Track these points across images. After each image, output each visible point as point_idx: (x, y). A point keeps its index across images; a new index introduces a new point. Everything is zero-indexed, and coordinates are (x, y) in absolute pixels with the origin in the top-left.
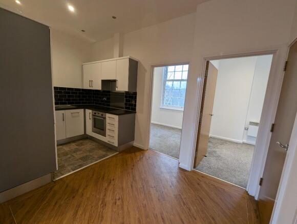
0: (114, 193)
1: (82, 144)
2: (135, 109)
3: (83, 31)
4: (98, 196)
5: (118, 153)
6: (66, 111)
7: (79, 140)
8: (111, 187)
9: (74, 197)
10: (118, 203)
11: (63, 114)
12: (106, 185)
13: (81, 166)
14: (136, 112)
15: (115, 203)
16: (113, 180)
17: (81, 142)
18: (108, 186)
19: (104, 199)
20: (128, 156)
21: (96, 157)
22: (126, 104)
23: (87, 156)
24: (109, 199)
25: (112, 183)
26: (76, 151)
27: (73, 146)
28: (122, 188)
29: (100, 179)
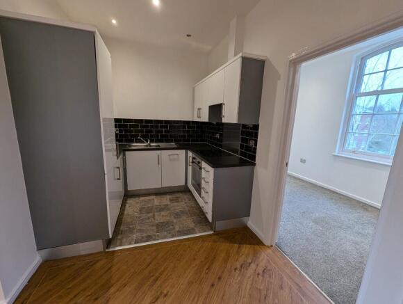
1: (177, 200)
2: (254, 158)
3: (188, 36)
5: (212, 232)
6: (163, 151)
7: (178, 192)
11: (159, 156)
13: (149, 238)
14: (255, 164)
16: (166, 296)
17: (178, 195)
20: (224, 246)
21: (177, 228)
22: (242, 146)
23: (168, 223)
26: (162, 209)
27: (166, 200)
29: (152, 278)
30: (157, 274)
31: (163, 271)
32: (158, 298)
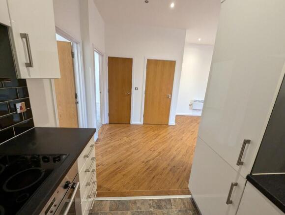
0: (151, 155)
4: (160, 158)
8: (149, 159)
9: (174, 167)
10: (153, 150)
12: (151, 162)
15: (154, 150)
16: (143, 162)
18: (150, 160)
19: (158, 155)
24: (156, 154)
25: (146, 161)
28: (144, 154)
29: (151, 169)
30: (148, 171)
31: (144, 172)
32: (147, 162)
